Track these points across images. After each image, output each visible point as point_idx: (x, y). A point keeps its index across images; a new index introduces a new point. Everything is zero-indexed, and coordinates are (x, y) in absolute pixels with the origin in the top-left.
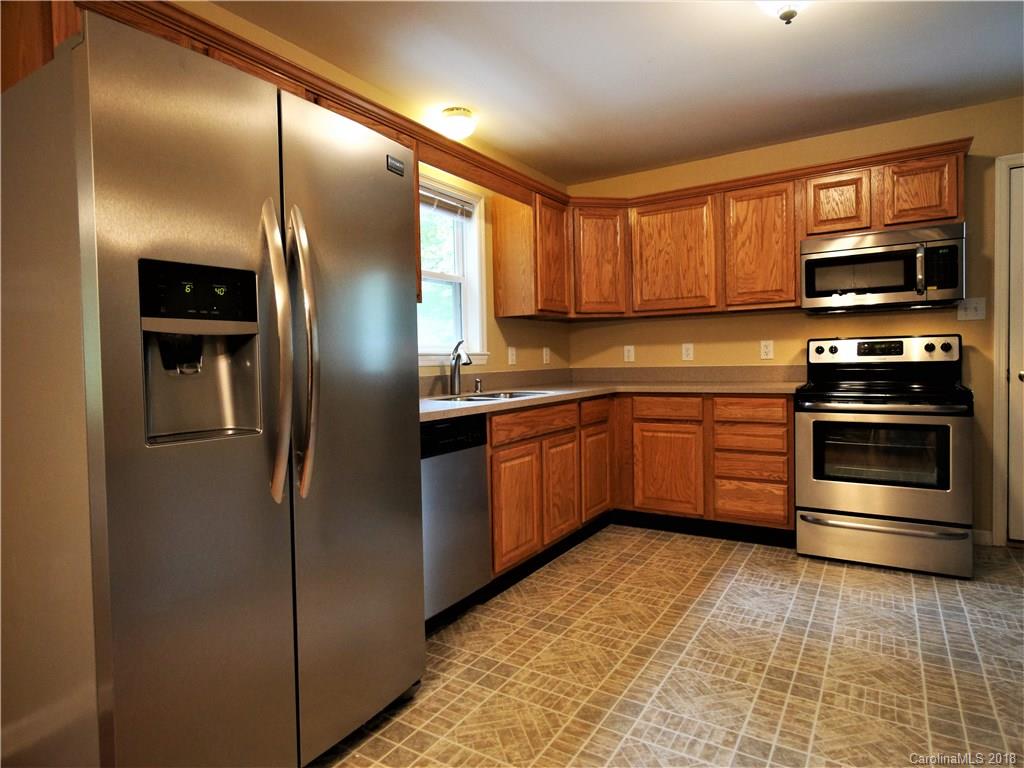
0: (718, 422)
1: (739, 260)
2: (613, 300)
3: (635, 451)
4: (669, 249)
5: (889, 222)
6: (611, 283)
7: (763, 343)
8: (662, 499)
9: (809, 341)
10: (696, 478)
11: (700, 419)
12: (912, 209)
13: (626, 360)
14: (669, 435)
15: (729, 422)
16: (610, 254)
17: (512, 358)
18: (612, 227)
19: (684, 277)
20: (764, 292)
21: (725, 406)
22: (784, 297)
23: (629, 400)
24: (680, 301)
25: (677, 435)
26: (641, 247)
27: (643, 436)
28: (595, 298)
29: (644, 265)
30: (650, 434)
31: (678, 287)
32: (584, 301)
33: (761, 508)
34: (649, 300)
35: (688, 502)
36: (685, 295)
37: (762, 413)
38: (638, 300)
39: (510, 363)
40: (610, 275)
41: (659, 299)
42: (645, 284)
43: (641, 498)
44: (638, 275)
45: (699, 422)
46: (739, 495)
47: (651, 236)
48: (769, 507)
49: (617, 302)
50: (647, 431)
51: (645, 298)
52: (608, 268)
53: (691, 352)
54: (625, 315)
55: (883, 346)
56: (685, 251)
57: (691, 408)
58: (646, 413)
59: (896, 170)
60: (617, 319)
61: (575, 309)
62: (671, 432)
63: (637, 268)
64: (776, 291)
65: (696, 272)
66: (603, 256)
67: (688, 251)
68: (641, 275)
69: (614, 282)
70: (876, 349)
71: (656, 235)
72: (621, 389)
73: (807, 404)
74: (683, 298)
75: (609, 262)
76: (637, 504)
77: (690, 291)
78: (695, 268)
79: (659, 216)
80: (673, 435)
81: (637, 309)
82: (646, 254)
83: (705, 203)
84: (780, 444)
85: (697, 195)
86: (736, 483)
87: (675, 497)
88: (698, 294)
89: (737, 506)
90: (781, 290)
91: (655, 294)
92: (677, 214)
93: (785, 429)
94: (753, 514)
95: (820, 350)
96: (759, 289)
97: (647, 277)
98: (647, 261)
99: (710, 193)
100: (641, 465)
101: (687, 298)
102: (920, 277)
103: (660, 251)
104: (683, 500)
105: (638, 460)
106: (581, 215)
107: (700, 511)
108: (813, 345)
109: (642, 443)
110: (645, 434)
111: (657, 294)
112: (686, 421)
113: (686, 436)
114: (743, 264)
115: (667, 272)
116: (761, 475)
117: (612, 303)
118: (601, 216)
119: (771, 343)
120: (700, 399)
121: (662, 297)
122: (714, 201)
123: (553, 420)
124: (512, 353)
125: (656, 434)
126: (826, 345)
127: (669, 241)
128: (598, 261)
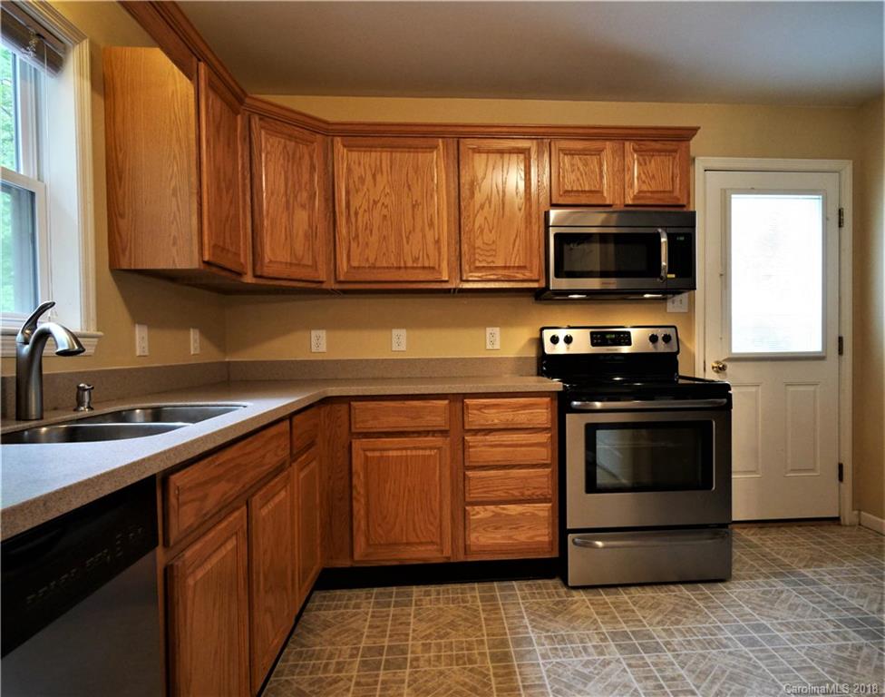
0: (469, 431)
1: (477, 225)
2: (310, 263)
3: (355, 481)
4: (387, 201)
5: (630, 202)
6: (306, 236)
7: (489, 330)
8: (395, 544)
9: (542, 329)
10: (441, 507)
11: (447, 428)
12: (648, 191)
13: (314, 349)
14: (404, 453)
15: (483, 430)
16: (305, 195)
17: (141, 344)
18: (307, 157)
19: (408, 238)
20: (505, 268)
21: (479, 410)
22: (528, 275)
23: (344, 407)
24: (403, 271)
25: (414, 453)
26: (348, 193)
27: (366, 457)
28: (284, 256)
29: (353, 220)
30: (377, 454)
31: (399, 254)
32: (267, 260)
33: (522, 536)
34: (359, 268)
35: (432, 543)
36: (410, 264)
37: (522, 417)
38: (343, 265)
39: (138, 353)
40: (306, 227)
41: (373, 267)
42: (354, 245)
43: (363, 545)
44: (344, 231)
45: (444, 433)
46: (496, 523)
47: (362, 180)
48: (531, 533)
49: (315, 266)
50: (374, 450)
51: (355, 264)
52: (301, 216)
53: (403, 341)
54: (324, 286)
55: (614, 336)
56: (410, 206)
57: (436, 414)
58: (373, 425)
59: (637, 147)
60: (312, 291)
61: (254, 270)
62: (406, 449)
63: (342, 221)
64: (519, 267)
65: (424, 237)
66: (296, 197)
67: (414, 206)
68: (349, 233)
69: (311, 236)
70: (607, 339)
71: (369, 178)
72: (334, 391)
73: (575, 403)
74: (406, 268)
75: (303, 206)
76: (357, 557)
77: (416, 260)
78: (423, 230)
79: (373, 154)
80: (409, 453)
81: (342, 278)
82: (355, 204)
83: (436, 147)
84: (544, 454)
85: (425, 135)
86: (492, 507)
87: (413, 539)
88: (426, 265)
89: (494, 538)
90: (524, 267)
91: (367, 260)
92: (397, 155)
93: (549, 435)
94: (512, 545)
95: (555, 340)
96: (501, 264)
97: (357, 236)
98: (356, 214)
99: (441, 135)
100: (363, 501)
101: (413, 268)
102: (664, 264)
103: (375, 202)
104: (423, 540)
105: (359, 493)
106: (262, 127)
107: (447, 552)
108: (548, 334)
109: (366, 469)
110: (369, 454)
111: (372, 260)
112: (427, 433)
113: (428, 452)
114: (482, 232)
115: (385, 233)
116: (523, 495)
117: (308, 266)
118: (290, 137)
119: (497, 330)
120: (446, 402)
121: (378, 264)
122: (446, 147)
123: (264, 457)
124: (141, 335)
125: (385, 454)
126: (561, 334)
127: (387, 190)
128: (287, 202)
